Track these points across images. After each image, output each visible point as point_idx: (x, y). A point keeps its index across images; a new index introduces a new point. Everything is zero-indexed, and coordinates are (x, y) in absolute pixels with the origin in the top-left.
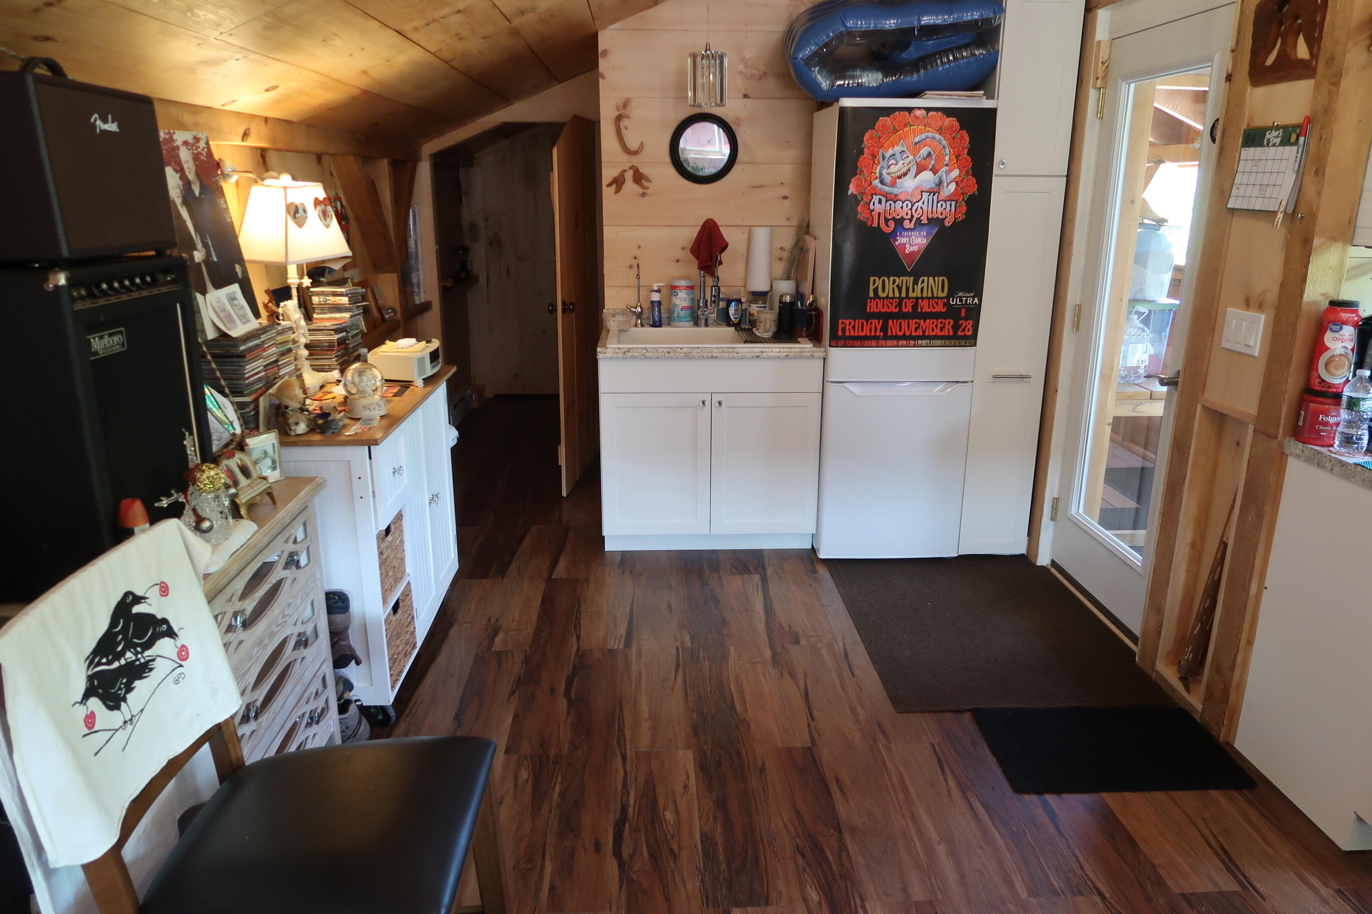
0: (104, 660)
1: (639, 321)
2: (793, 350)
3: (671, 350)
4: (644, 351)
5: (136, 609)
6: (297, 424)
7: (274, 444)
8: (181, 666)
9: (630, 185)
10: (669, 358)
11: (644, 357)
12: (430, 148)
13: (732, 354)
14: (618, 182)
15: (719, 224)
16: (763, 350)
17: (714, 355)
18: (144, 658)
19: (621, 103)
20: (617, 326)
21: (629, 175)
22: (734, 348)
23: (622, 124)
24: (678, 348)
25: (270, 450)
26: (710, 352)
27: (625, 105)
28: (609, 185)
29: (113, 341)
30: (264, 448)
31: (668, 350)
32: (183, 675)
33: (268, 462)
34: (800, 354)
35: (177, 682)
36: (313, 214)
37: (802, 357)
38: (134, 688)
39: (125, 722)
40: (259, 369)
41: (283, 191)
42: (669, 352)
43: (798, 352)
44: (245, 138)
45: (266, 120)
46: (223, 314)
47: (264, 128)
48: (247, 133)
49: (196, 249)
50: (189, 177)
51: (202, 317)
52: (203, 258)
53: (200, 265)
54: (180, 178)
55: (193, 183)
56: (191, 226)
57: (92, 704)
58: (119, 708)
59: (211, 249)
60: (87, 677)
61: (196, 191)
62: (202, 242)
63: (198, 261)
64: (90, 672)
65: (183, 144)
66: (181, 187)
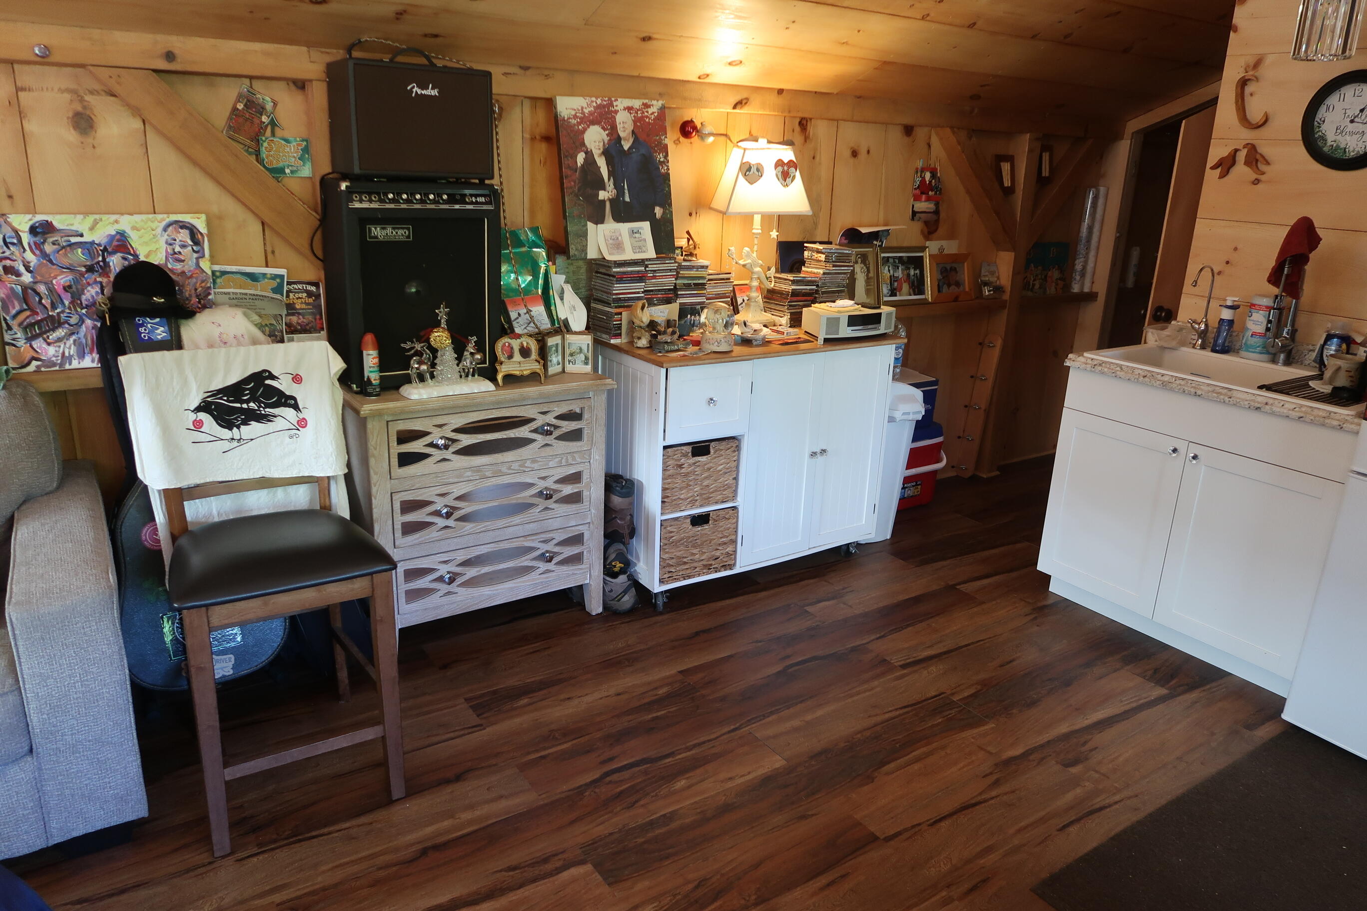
0: (225, 398)
1: (1200, 341)
2: (1316, 412)
3: (1149, 375)
4: (1118, 369)
5: (268, 382)
6: (639, 338)
7: (588, 344)
8: (298, 430)
9: (1240, 169)
10: (1143, 383)
11: (1114, 375)
12: (1136, 124)
13: (1222, 397)
14: (1226, 165)
15: (1316, 226)
16: (1271, 401)
17: (1199, 392)
18: (265, 412)
19: (1252, 61)
20: (1156, 341)
21: (1242, 156)
22: (1230, 390)
23: (1248, 89)
24: (1158, 374)
25: (585, 348)
26: (1194, 388)
27: (1257, 64)
28: (1212, 168)
29: (397, 233)
30: (580, 345)
31: (1143, 374)
32: (297, 436)
33: (582, 357)
34: (1322, 419)
35: (291, 437)
36: (770, 173)
37: (1323, 425)
38: (250, 424)
39: (233, 439)
40: (639, 290)
41: (743, 151)
42: (1144, 377)
43: (1318, 416)
44: (739, 106)
45: (780, 91)
46: (611, 242)
47: (773, 98)
48: (744, 102)
49: (604, 189)
50: (622, 134)
51: (587, 240)
52: (611, 197)
53: (604, 201)
54: (607, 135)
55: (625, 139)
56: (604, 172)
57: (202, 416)
58: (231, 429)
59: (626, 191)
60: (204, 401)
61: (626, 146)
62: (614, 185)
63: (603, 198)
64: (209, 399)
65: (625, 109)
66: (606, 142)
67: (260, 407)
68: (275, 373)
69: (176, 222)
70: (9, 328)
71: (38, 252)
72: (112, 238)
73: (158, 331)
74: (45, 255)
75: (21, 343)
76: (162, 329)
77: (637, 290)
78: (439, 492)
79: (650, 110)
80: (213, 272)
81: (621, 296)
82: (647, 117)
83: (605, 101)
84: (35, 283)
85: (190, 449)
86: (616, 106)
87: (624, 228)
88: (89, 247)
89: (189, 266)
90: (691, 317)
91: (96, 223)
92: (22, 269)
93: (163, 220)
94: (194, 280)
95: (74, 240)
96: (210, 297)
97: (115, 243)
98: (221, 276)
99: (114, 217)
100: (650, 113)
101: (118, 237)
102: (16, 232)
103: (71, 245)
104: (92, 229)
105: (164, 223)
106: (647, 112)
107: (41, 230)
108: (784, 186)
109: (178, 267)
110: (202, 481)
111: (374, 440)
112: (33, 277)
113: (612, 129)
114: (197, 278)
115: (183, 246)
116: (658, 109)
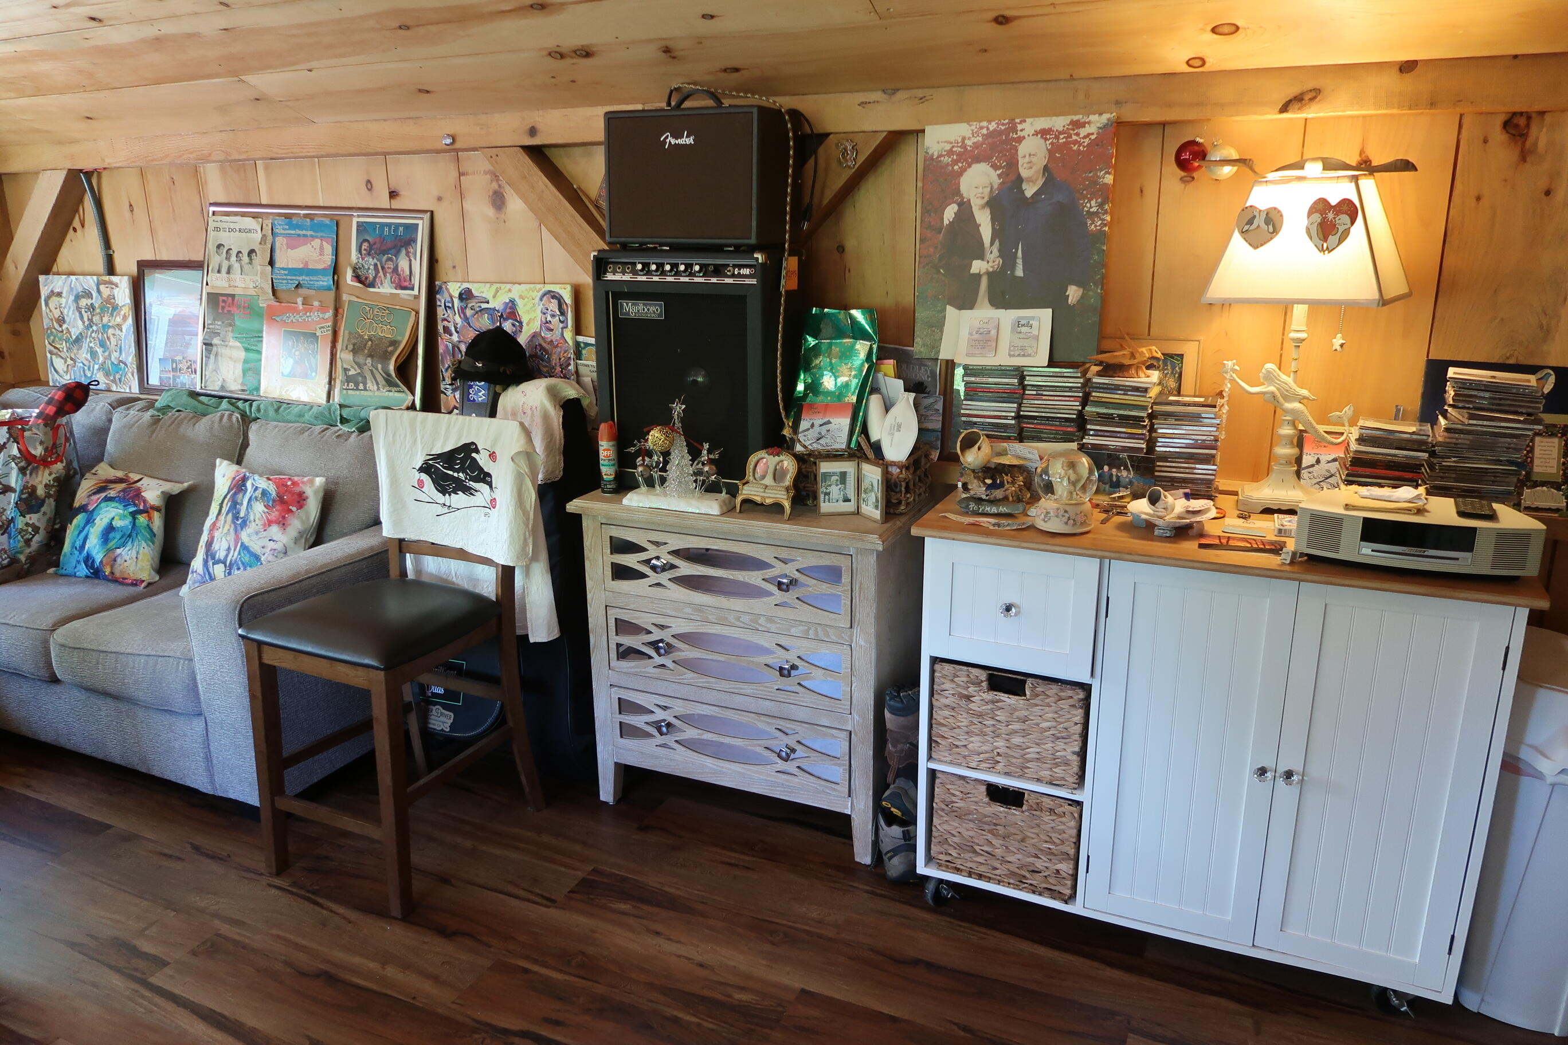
0: (442, 464)
5: (474, 455)
8: (490, 509)
18: (469, 484)
25: (875, 485)
29: (648, 310)
30: (872, 480)
32: (489, 515)
33: (873, 497)
35: (485, 515)
36: (1296, 227)
38: (458, 494)
39: (444, 505)
40: (1006, 414)
44: (1297, 105)
45: (1407, 67)
46: (976, 336)
47: (1392, 81)
48: (1307, 97)
49: (981, 257)
50: (1024, 173)
51: (942, 332)
52: (991, 270)
53: (978, 276)
54: (999, 176)
55: (1030, 180)
56: (986, 232)
57: (424, 477)
58: (444, 495)
59: (1020, 261)
60: (426, 462)
61: (1029, 191)
62: (999, 251)
63: (977, 271)
64: (430, 462)
65: (1036, 133)
66: (996, 186)
67: (466, 478)
68: (480, 448)
69: (550, 291)
70: (444, 380)
71: (462, 316)
72: (506, 304)
73: (480, 394)
74: (466, 319)
75: (449, 393)
76: (483, 392)
77: (1004, 414)
78: (655, 621)
79: (1083, 132)
80: (577, 344)
81: (975, 419)
82: (1075, 142)
83: (1003, 124)
84: (459, 342)
85: (412, 505)
86: (1022, 130)
87: (1008, 317)
88: (491, 311)
89: (555, 336)
90: (1110, 469)
91: (497, 291)
92: (453, 329)
93: (540, 289)
94: (559, 350)
95: (484, 306)
96: (570, 368)
97: (508, 310)
98: (584, 348)
99: (509, 286)
100: (1081, 136)
101: (510, 305)
102: (451, 297)
103: (482, 310)
104: (494, 297)
105: (541, 293)
106: (1078, 134)
107: (466, 296)
108: (1322, 250)
109: (548, 335)
110: (417, 538)
111: (589, 541)
112: (459, 337)
113: (1011, 165)
114: (561, 347)
115: (553, 316)
116: (1100, 128)
